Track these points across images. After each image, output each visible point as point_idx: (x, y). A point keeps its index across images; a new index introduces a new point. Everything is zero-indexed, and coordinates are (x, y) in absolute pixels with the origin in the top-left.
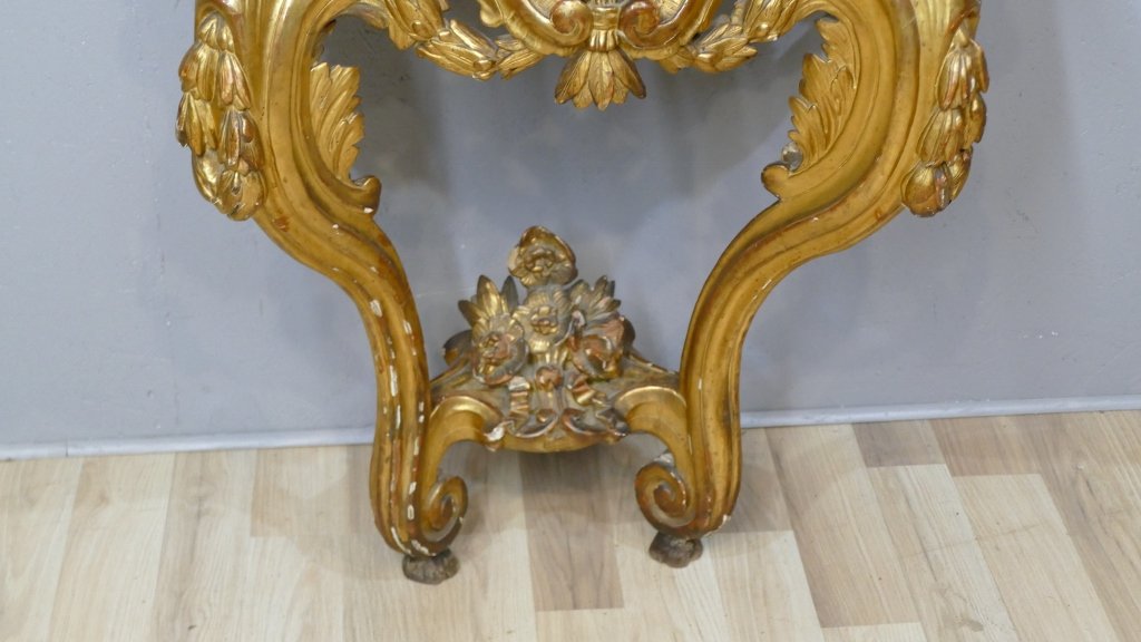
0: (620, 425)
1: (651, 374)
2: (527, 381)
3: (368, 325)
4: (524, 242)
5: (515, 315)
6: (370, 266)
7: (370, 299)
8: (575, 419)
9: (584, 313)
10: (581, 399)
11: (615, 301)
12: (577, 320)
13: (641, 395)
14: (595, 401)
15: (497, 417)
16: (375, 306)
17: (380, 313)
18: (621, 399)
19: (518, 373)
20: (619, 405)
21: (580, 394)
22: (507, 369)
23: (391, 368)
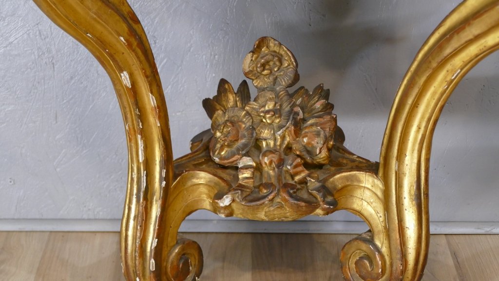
0: (329, 199)
1: (356, 163)
2: (254, 161)
3: (120, 96)
4: (256, 50)
5: (247, 108)
6: (119, 35)
7: (121, 71)
8: (291, 191)
9: (302, 109)
10: (297, 178)
11: (328, 104)
12: (297, 114)
13: (347, 178)
14: (308, 179)
15: (227, 188)
16: (125, 77)
17: (129, 85)
18: (331, 180)
19: (247, 154)
20: (329, 184)
21: (297, 174)
22: (238, 150)
23: (139, 136)
